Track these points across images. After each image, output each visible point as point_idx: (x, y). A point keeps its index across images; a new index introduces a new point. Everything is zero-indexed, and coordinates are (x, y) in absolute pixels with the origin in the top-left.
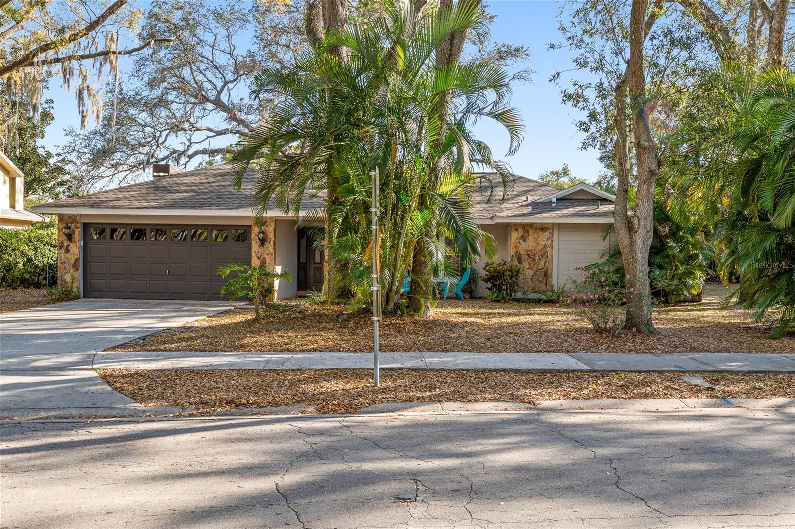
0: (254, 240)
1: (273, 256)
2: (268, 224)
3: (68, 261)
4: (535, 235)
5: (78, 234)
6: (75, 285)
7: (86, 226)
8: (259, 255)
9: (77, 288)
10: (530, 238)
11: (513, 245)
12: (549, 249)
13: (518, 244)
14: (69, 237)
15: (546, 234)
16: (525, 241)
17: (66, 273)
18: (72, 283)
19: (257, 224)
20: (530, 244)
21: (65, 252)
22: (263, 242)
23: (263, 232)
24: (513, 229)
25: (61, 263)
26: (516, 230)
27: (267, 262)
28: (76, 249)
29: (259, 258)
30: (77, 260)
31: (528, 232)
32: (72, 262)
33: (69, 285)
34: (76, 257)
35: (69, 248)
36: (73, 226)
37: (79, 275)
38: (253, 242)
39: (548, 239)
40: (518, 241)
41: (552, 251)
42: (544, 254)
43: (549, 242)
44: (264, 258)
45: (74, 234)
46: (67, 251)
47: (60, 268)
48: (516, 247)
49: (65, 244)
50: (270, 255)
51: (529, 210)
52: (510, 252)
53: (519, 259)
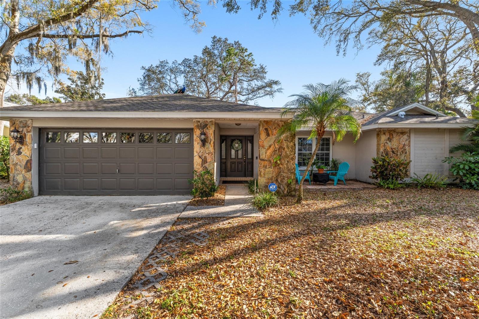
0: (196, 141)
1: (213, 155)
2: (208, 126)
3: (20, 162)
4: (398, 138)
5: (31, 137)
6: (27, 184)
7: (41, 130)
8: (200, 154)
9: (29, 187)
10: (394, 139)
11: (382, 145)
12: (407, 147)
13: (386, 144)
14: (21, 140)
15: (405, 137)
16: (390, 142)
17: (19, 174)
18: (24, 183)
19: (198, 127)
20: (394, 144)
21: (17, 155)
22: (204, 142)
23: (205, 134)
24: (382, 133)
25: (13, 165)
26: (384, 134)
27: (208, 161)
28: (29, 152)
29: (200, 157)
30: (29, 162)
31: (392, 135)
32: (24, 163)
33: (21, 184)
34: (28, 159)
35: (21, 150)
36: (23, 130)
37: (33, 175)
38: (195, 143)
39: (406, 140)
40: (385, 142)
41: (410, 149)
42: (404, 151)
43: (407, 142)
44: (205, 157)
45: (25, 138)
46: (19, 153)
47: (12, 169)
48: (385, 146)
49: (17, 147)
50: (210, 154)
51: (392, 120)
52: (378, 150)
53: (387, 154)
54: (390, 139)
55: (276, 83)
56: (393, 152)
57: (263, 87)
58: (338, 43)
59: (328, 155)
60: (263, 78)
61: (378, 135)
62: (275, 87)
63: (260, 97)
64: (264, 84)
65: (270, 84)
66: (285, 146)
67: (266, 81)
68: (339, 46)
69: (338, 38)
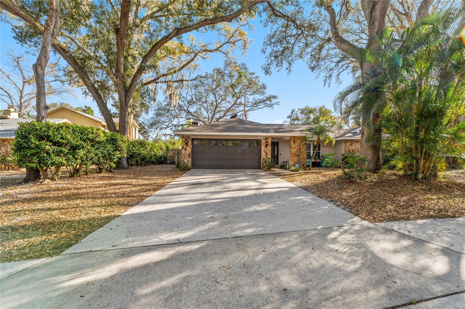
0: (263, 145)
2: (268, 139)
3: (186, 154)
4: (355, 144)
5: (190, 143)
6: (188, 164)
7: (193, 139)
10: (353, 145)
11: (347, 147)
12: (360, 149)
13: (349, 147)
14: (187, 144)
17: (185, 159)
19: (264, 139)
20: (353, 147)
21: (185, 150)
22: (267, 146)
25: (183, 155)
26: (348, 142)
28: (189, 149)
30: (189, 154)
31: (352, 143)
34: (189, 152)
36: (188, 139)
37: (190, 160)
39: (359, 145)
42: (358, 151)
44: (267, 152)
49: (185, 147)
51: (352, 135)
52: (345, 150)
53: (350, 152)
54: (351, 145)
55: (274, 97)
56: (353, 151)
57: (264, 101)
58: (325, 78)
59: (319, 153)
60: (263, 93)
61: (345, 142)
62: (274, 101)
63: (261, 108)
64: (265, 98)
65: (269, 99)
66: (302, 148)
67: (266, 96)
68: (325, 80)
69: (325, 74)
